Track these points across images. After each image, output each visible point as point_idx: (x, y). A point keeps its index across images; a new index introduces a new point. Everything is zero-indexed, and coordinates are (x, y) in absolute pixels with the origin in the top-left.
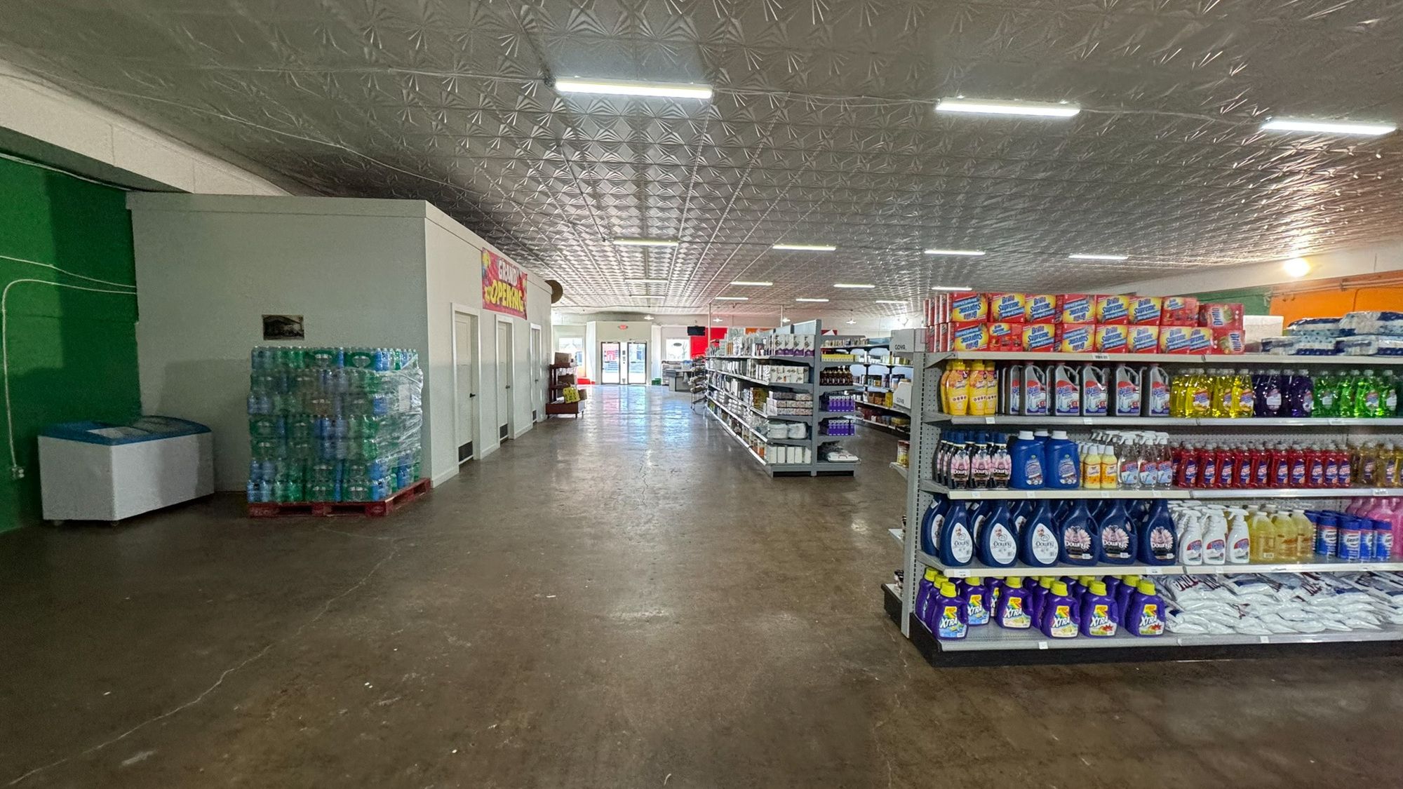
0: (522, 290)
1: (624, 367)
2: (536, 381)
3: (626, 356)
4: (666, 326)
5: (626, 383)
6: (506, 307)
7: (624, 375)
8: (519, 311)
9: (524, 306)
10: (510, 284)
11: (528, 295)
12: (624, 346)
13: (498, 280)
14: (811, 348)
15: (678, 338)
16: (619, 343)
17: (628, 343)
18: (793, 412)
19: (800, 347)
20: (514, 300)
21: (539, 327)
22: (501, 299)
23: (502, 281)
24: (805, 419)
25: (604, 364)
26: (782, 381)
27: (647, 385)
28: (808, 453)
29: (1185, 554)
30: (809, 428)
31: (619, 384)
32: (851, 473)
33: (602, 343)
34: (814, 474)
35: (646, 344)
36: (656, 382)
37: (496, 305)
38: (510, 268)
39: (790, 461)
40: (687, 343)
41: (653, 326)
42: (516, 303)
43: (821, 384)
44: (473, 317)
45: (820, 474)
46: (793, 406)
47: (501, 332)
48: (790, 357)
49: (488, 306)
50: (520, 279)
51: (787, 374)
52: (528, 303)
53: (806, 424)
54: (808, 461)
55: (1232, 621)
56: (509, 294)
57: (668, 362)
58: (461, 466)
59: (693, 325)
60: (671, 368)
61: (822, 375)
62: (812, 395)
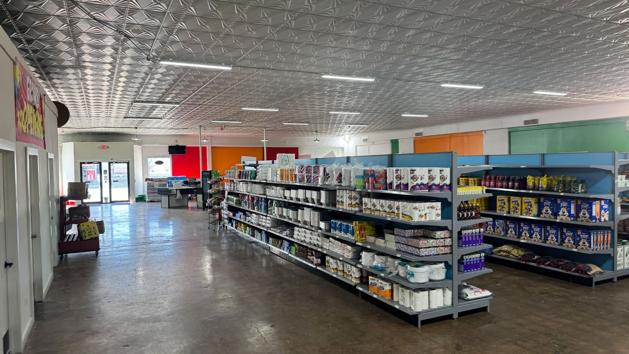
1: (106, 185)
2: (52, 218)
3: (108, 175)
4: (147, 145)
5: (109, 201)
6: (32, 136)
7: (106, 194)
8: (41, 139)
9: (43, 132)
10: (35, 108)
11: (45, 120)
12: (105, 166)
13: (26, 102)
14: (448, 182)
15: (158, 157)
16: (100, 163)
17: (110, 163)
18: (433, 251)
19: (437, 181)
20: (37, 126)
21: (53, 156)
22: (29, 126)
23: (30, 103)
24: (445, 258)
26: (423, 219)
27: (131, 202)
28: (449, 293)
30: (448, 267)
31: (101, 202)
32: (484, 309)
33: (81, 163)
34: (456, 316)
35: (128, 163)
36: (141, 199)
37: (26, 134)
38: (34, 87)
39: (434, 306)
40: (168, 162)
41: (135, 146)
42: (39, 129)
43: (459, 219)
44: (12, 154)
45: (461, 314)
46: (434, 245)
48: (425, 192)
49: (21, 137)
50: (40, 99)
51: (427, 211)
52: (45, 128)
53: (446, 263)
54: (449, 303)
56: (35, 118)
57: (152, 180)
59: (174, 144)
60: (157, 185)
61: (460, 209)
62: (451, 232)
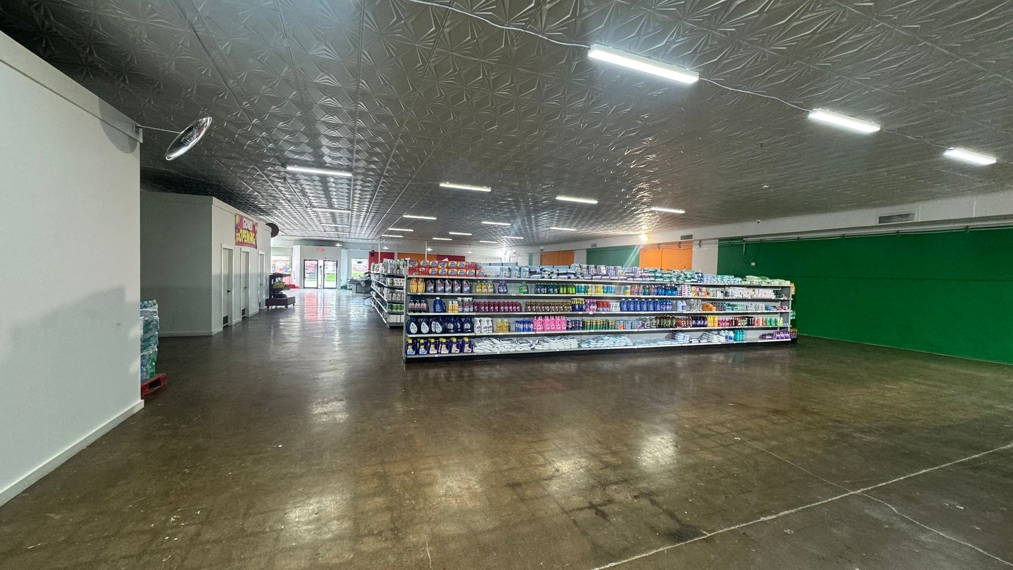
0: (255, 232)
1: (321, 277)
2: (261, 284)
3: (322, 268)
4: (352, 249)
5: (322, 287)
6: (246, 243)
7: (320, 282)
8: (253, 245)
9: (256, 241)
10: (249, 230)
11: (258, 235)
12: (321, 263)
13: (243, 229)
15: (360, 258)
16: (317, 261)
17: (324, 261)
20: (250, 239)
21: (263, 253)
22: (244, 239)
23: (245, 229)
25: (306, 274)
27: (337, 289)
29: (476, 330)
31: (317, 288)
33: (304, 260)
35: (337, 261)
36: (344, 287)
37: (241, 243)
38: (249, 220)
40: (366, 261)
41: (342, 250)
42: (252, 240)
44: (230, 250)
47: (243, 255)
49: (238, 243)
50: (254, 226)
52: (257, 239)
55: (490, 348)
56: (248, 235)
58: (224, 327)
59: (370, 250)
